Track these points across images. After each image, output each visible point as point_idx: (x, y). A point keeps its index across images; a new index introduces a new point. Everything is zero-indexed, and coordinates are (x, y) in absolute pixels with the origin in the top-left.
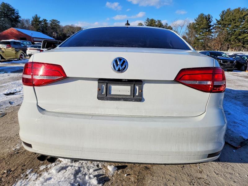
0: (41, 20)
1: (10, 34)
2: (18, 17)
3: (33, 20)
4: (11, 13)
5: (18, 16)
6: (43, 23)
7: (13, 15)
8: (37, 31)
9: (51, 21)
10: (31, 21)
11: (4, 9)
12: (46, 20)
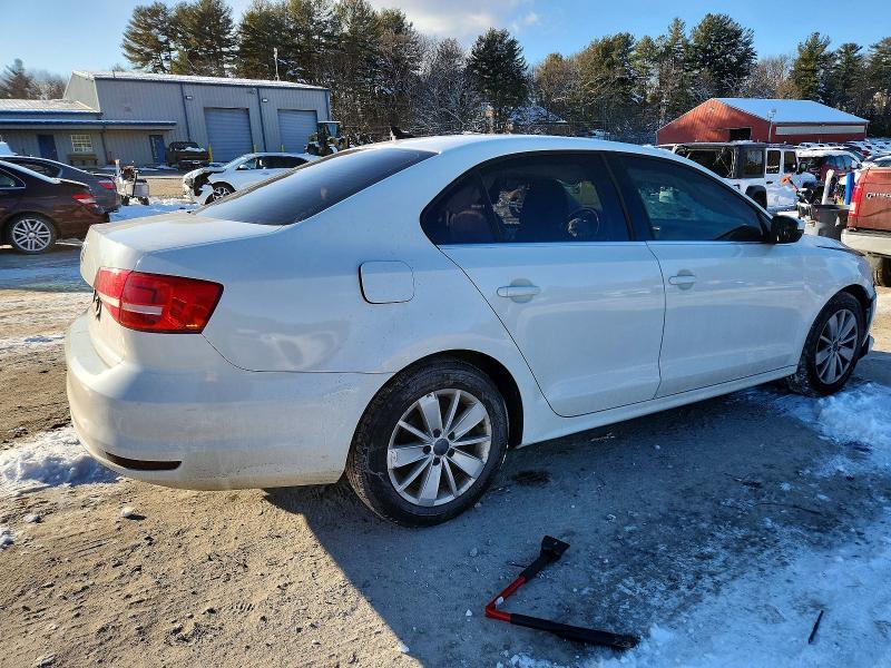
0: (829, 49)
1: (703, 121)
2: (747, 56)
3: (797, 56)
4: (727, 46)
5: (748, 50)
6: (838, 62)
7: (732, 53)
8: (806, 97)
9: (877, 47)
10: (789, 62)
11: (705, 38)
12: (854, 47)
